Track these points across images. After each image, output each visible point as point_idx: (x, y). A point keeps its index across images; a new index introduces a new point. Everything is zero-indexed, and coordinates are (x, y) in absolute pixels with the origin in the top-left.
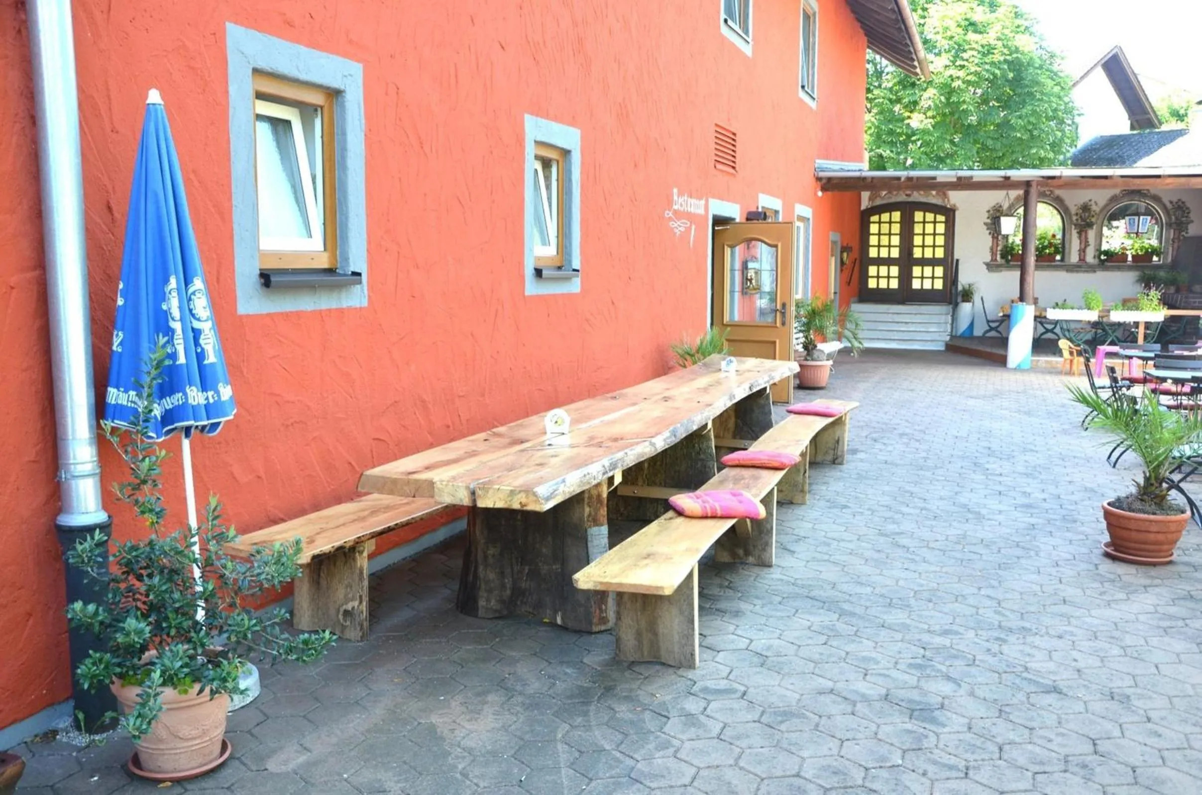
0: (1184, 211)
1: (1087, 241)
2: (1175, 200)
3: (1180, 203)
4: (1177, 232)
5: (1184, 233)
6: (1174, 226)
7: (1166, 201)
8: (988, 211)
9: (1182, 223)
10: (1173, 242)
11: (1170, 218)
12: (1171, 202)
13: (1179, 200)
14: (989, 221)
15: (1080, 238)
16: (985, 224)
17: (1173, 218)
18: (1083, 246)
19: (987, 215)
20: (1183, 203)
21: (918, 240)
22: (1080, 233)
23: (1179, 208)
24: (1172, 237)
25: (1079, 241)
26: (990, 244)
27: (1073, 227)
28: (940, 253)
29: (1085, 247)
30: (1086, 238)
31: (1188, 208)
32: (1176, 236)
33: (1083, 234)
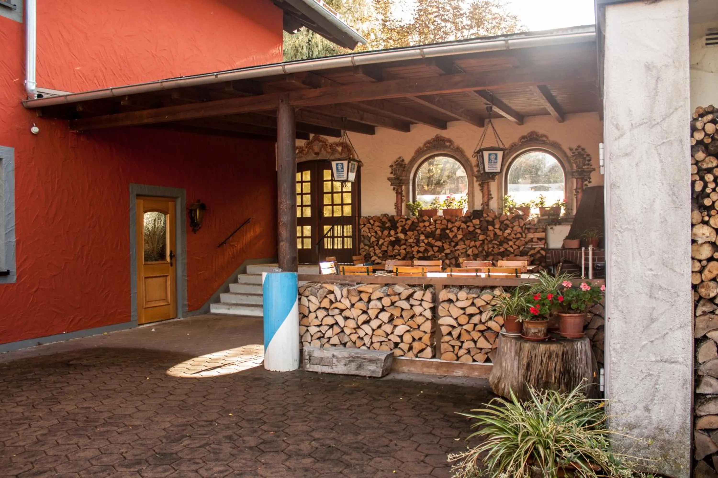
0: (585, 159)
1: (489, 194)
2: (574, 147)
3: (580, 150)
4: (580, 182)
5: (586, 182)
6: (576, 174)
7: (565, 148)
8: (391, 166)
9: (583, 171)
10: (577, 192)
11: (572, 167)
12: (571, 149)
13: (579, 147)
14: (392, 176)
15: (482, 190)
16: (389, 179)
17: (575, 166)
18: (486, 200)
19: (390, 170)
20: (583, 149)
21: (327, 200)
22: (482, 185)
23: (580, 155)
24: (575, 187)
25: (481, 195)
26: (395, 201)
27: (475, 179)
28: (348, 211)
29: (489, 200)
30: (489, 191)
31: (588, 155)
32: (579, 186)
33: (486, 187)
